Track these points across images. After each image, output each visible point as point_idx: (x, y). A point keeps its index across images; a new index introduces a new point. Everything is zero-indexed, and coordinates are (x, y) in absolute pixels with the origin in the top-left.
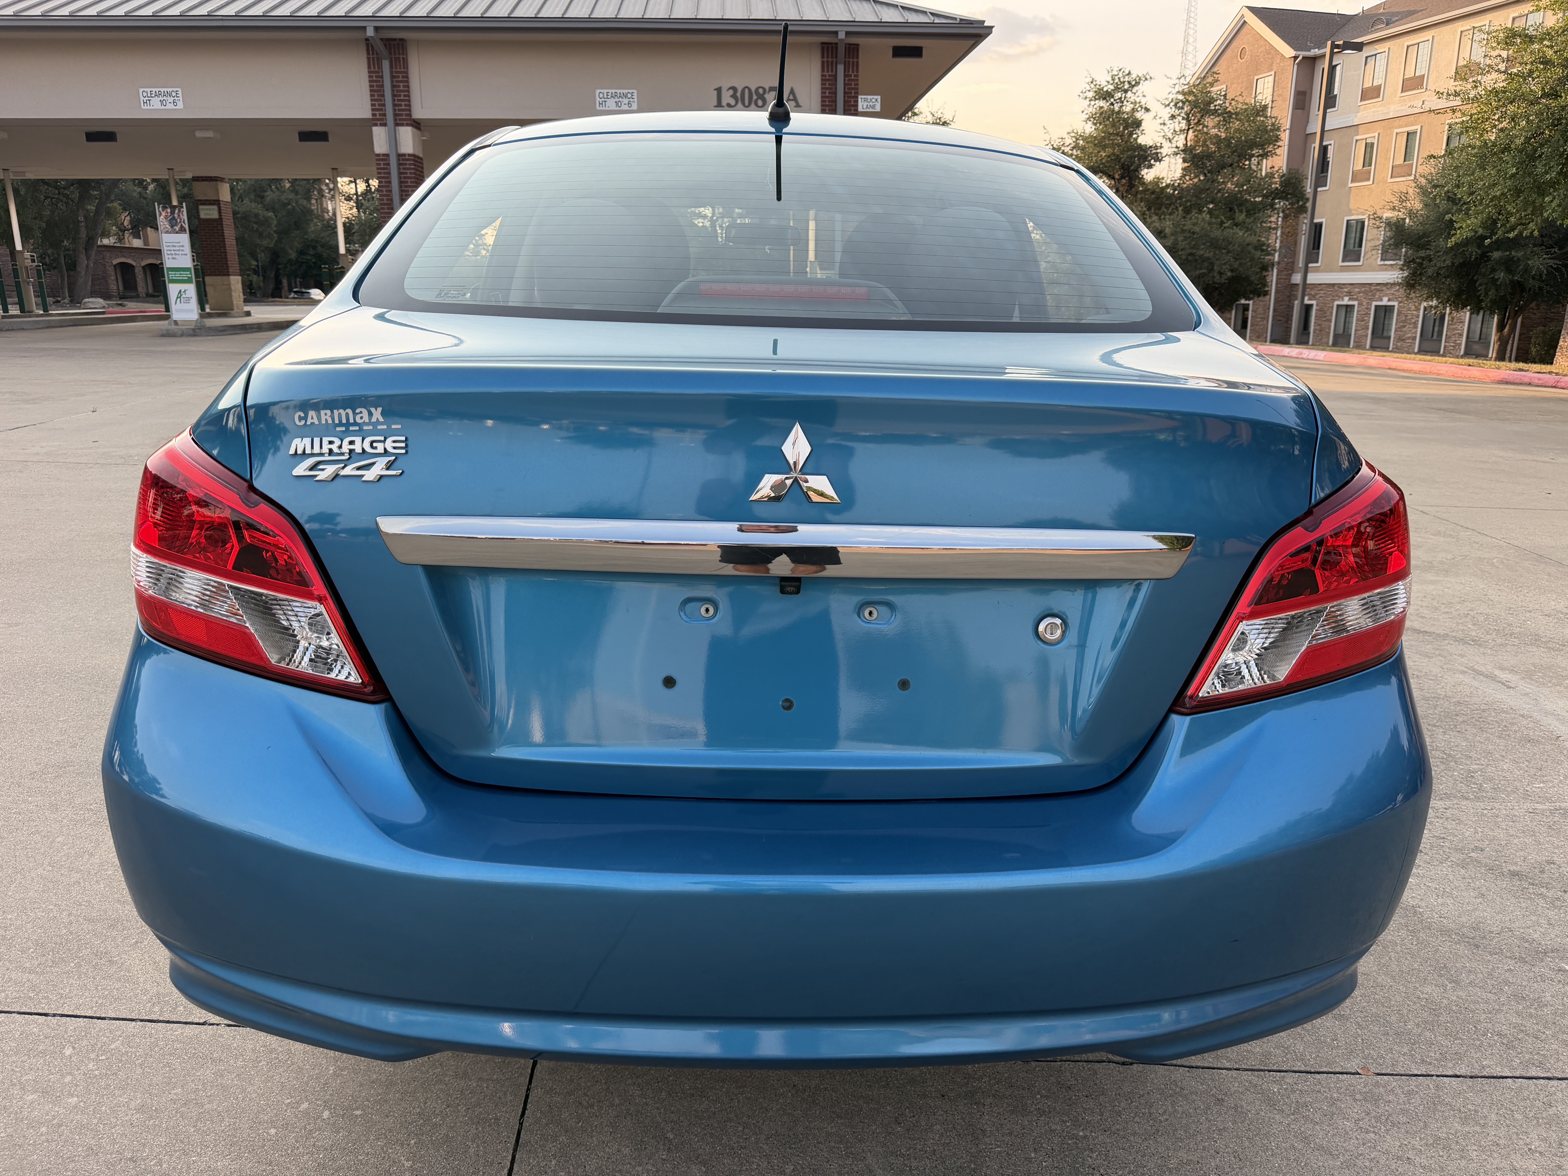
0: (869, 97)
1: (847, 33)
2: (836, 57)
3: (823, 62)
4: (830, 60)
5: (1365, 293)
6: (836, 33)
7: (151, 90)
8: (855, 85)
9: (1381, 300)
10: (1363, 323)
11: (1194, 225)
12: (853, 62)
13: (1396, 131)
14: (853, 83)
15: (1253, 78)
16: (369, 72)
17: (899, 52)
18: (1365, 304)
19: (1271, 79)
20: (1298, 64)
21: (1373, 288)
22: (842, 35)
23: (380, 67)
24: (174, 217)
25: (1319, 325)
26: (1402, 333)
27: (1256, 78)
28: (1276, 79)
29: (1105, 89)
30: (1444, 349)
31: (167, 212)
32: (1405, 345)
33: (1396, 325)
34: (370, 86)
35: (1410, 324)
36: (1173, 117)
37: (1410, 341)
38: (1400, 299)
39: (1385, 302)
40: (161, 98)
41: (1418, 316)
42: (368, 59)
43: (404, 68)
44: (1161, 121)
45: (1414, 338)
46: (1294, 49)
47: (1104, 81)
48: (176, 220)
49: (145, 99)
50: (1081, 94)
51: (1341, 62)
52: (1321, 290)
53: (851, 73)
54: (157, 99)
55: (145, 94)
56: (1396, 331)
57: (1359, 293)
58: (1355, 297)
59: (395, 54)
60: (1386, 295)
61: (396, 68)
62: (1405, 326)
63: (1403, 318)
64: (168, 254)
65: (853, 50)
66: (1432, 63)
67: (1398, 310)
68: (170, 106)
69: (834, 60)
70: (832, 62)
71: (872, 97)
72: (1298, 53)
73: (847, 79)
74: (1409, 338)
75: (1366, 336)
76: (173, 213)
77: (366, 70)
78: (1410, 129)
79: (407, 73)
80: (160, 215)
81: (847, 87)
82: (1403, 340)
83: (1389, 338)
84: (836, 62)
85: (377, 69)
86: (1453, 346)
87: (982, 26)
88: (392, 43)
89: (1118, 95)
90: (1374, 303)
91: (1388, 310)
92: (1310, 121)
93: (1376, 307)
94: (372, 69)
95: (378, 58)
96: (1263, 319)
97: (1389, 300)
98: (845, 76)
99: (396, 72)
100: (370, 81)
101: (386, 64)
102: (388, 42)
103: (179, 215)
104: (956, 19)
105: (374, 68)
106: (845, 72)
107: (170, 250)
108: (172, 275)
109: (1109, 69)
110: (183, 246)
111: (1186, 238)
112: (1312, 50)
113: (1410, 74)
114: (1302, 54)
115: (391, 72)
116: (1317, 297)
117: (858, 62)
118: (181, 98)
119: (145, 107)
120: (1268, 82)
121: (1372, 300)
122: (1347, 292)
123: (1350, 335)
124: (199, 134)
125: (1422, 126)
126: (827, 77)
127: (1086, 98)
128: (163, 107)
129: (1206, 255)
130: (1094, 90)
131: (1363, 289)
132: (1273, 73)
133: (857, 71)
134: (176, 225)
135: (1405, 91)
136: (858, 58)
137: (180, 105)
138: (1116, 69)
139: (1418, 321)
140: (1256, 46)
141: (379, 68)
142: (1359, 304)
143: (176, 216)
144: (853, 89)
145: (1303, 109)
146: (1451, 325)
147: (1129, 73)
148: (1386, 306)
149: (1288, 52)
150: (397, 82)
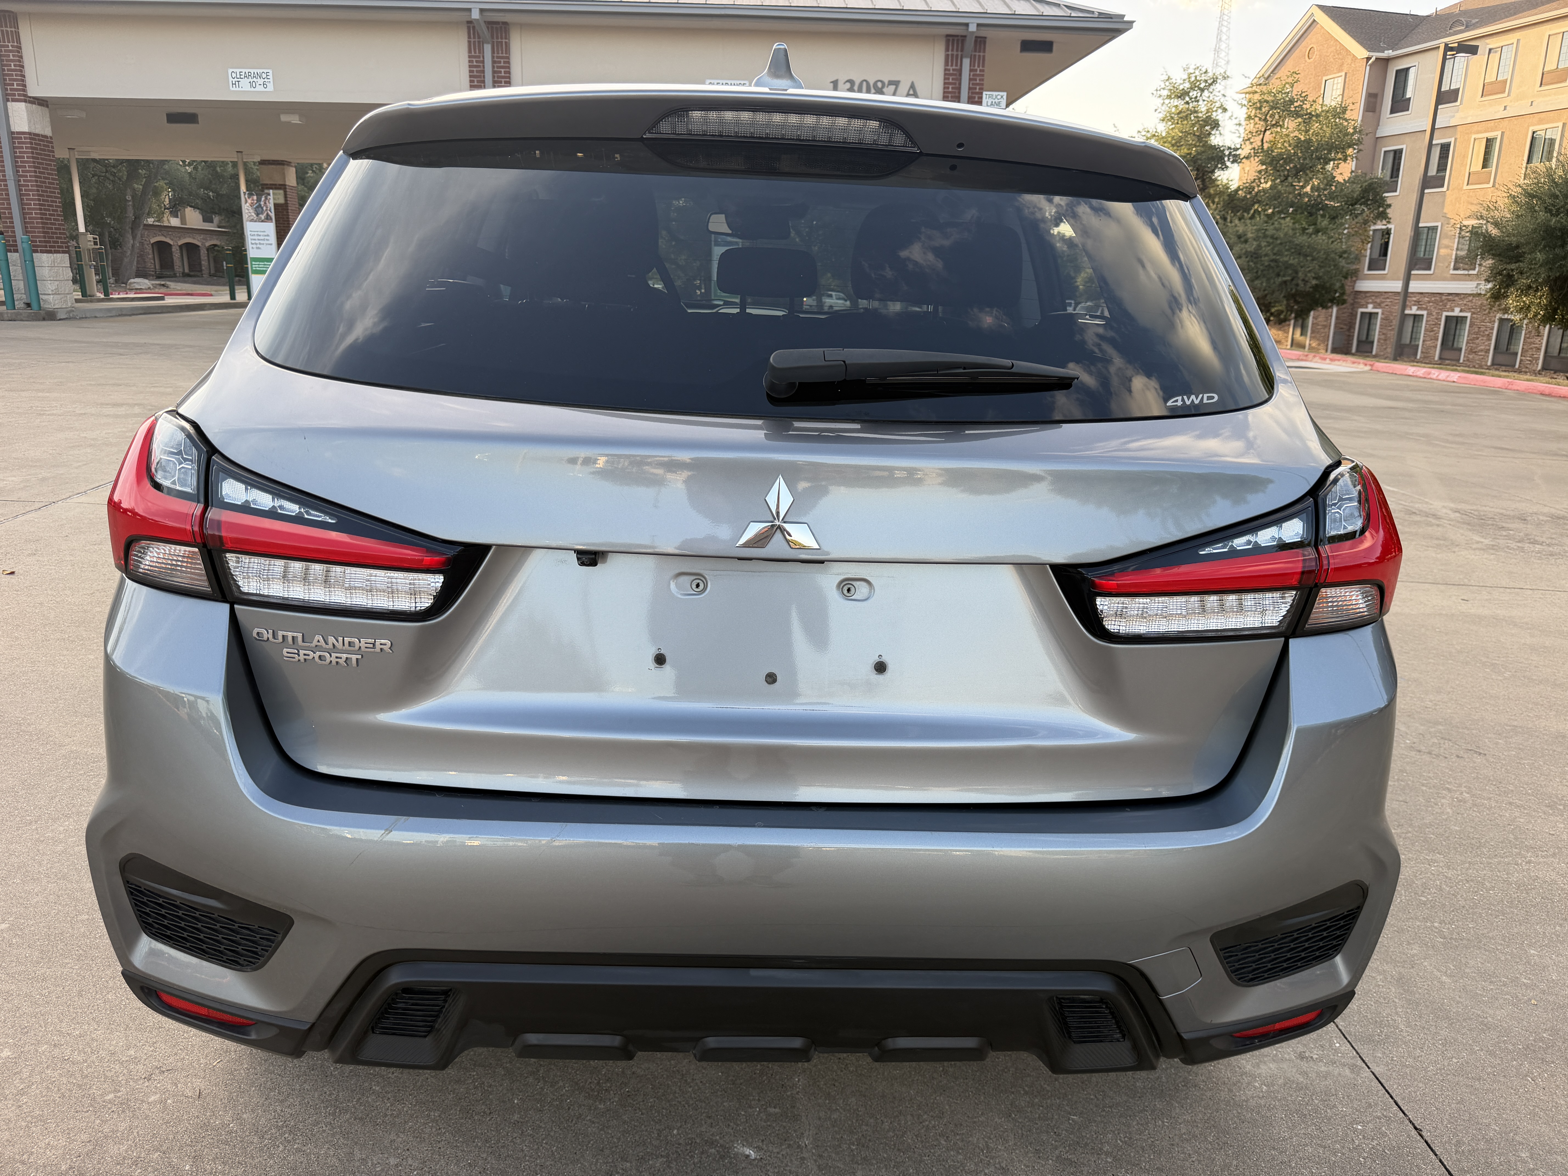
0: (995, 93)
1: (979, 25)
2: (962, 50)
3: (947, 57)
4: (955, 53)
5: (1435, 302)
6: (967, 25)
7: (241, 70)
8: (980, 80)
9: (1453, 310)
10: (1432, 333)
11: (1277, 230)
12: (979, 56)
13: (1473, 136)
14: (978, 78)
15: (1322, 79)
16: (469, 57)
17: (1028, 46)
18: (1434, 314)
19: (1341, 80)
20: (1370, 65)
21: (1444, 297)
22: (973, 28)
23: (482, 51)
24: (260, 205)
25: (1384, 334)
26: (1475, 346)
27: (1325, 78)
28: (1347, 80)
29: (1181, 87)
30: (1520, 363)
31: (253, 200)
32: (1477, 357)
33: (1468, 337)
34: (470, 71)
35: (1483, 336)
36: (1249, 118)
37: (1483, 353)
38: (1473, 310)
39: (1457, 312)
40: (250, 80)
41: (1492, 329)
42: (469, 42)
43: (506, 53)
44: (1237, 121)
45: (1488, 351)
46: (1367, 49)
47: (1179, 78)
48: (262, 208)
49: (234, 80)
50: (1155, 93)
51: (1417, 64)
52: (1388, 298)
53: (976, 67)
54: (247, 81)
55: (234, 75)
56: (1467, 343)
57: (1429, 302)
58: (1424, 306)
59: (497, 38)
60: (1458, 305)
61: (498, 53)
62: (1478, 338)
63: (1476, 330)
64: (252, 244)
65: (980, 42)
66: (1517, 67)
67: (1471, 321)
68: (260, 88)
69: (960, 53)
70: (957, 55)
71: (997, 93)
72: (1371, 54)
73: (972, 74)
74: (1482, 350)
75: (1435, 347)
76: (259, 200)
77: (466, 54)
78: (1490, 135)
79: (508, 58)
80: (246, 202)
81: (971, 82)
82: (1475, 352)
83: (1460, 350)
84: (962, 55)
85: (477, 54)
86: (1530, 361)
87: (1121, 20)
88: (495, 26)
89: (1193, 94)
90: (1445, 314)
91: (1460, 320)
92: (1380, 124)
93: (1447, 317)
94: (473, 54)
95: (479, 42)
96: (1325, 326)
97: (1461, 311)
98: (971, 70)
99: (498, 57)
100: (470, 66)
101: (488, 48)
102: (490, 24)
103: (265, 203)
104: (1093, 12)
105: (475, 53)
106: (970, 66)
107: (255, 240)
108: (256, 266)
109: (1185, 66)
110: (268, 235)
111: (1269, 244)
112: (1386, 52)
113: (1491, 78)
114: (1375, 55)
115: (493, 57)
116: (1383, 305)
117: (984, 57)
118: (271, 80)
119: (234, 89)
120: (1338, 83)
121: (1442, 310)
122: (1415, 301)
123: (1418, 346)
124: (284, 118)
125: (1503, 133)
126: (951, 72)
127: (1160, 96)
128: (252, 89)
129: (1291, 262)
130: (1169, 88)
131: (1433, 299)
132: (1343, 74)
133: (983, 66)
134: (262, 213)
135: (1485, 96)
136: (984, 52)
137: (270, 87)
138: (1192, 67)
139: (1492, 333)
140: (1326, 46)
141: (480, 53)
142: (1428, 314)
143: (262, 203)
144: (977, 84)
145: (1374, 111)
146: (1528, 338)
147: (1206, 72)
148: (1457, 317)
149: (1361, 53)
150: (498, 67)
